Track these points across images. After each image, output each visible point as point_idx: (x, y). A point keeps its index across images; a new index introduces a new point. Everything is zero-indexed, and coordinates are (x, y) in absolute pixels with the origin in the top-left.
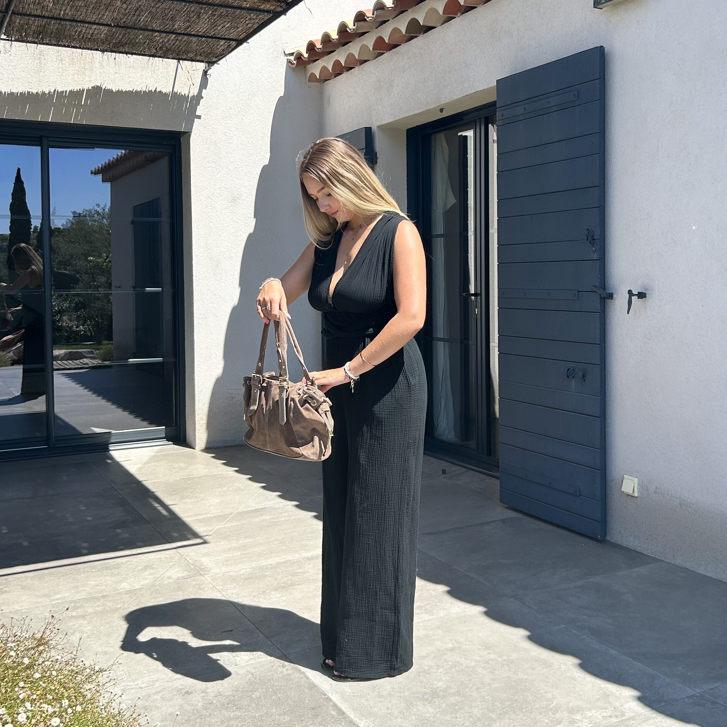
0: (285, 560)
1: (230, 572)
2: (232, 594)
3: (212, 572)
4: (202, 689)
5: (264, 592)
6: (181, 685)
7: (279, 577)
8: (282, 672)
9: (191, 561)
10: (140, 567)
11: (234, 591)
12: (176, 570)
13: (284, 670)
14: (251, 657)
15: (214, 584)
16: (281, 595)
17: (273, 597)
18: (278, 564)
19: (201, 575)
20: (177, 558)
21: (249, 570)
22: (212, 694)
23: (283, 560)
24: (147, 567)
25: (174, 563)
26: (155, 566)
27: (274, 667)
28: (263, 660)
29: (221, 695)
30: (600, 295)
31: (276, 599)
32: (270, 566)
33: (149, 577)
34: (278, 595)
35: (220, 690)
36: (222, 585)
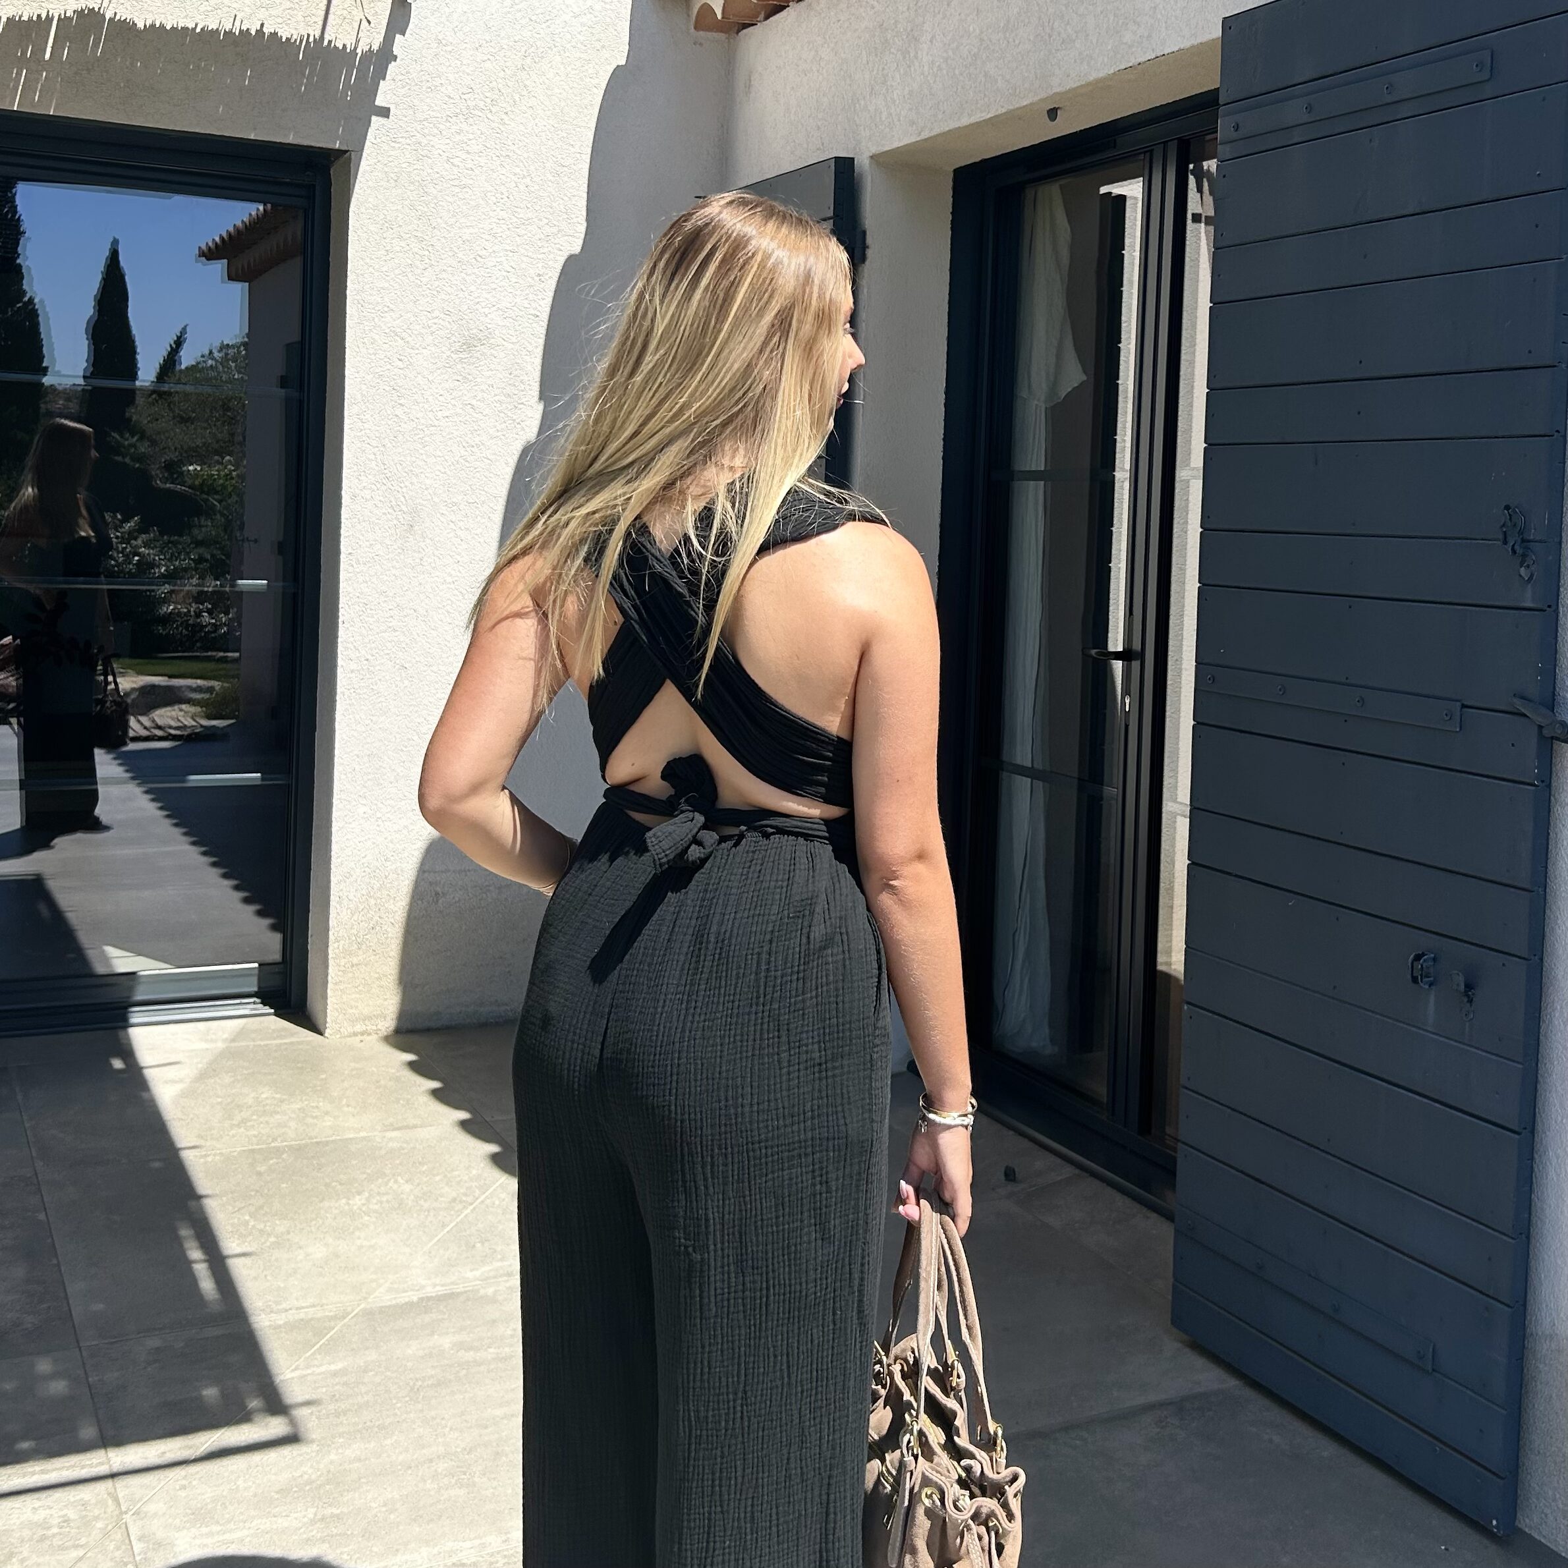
30: (1540, 727)
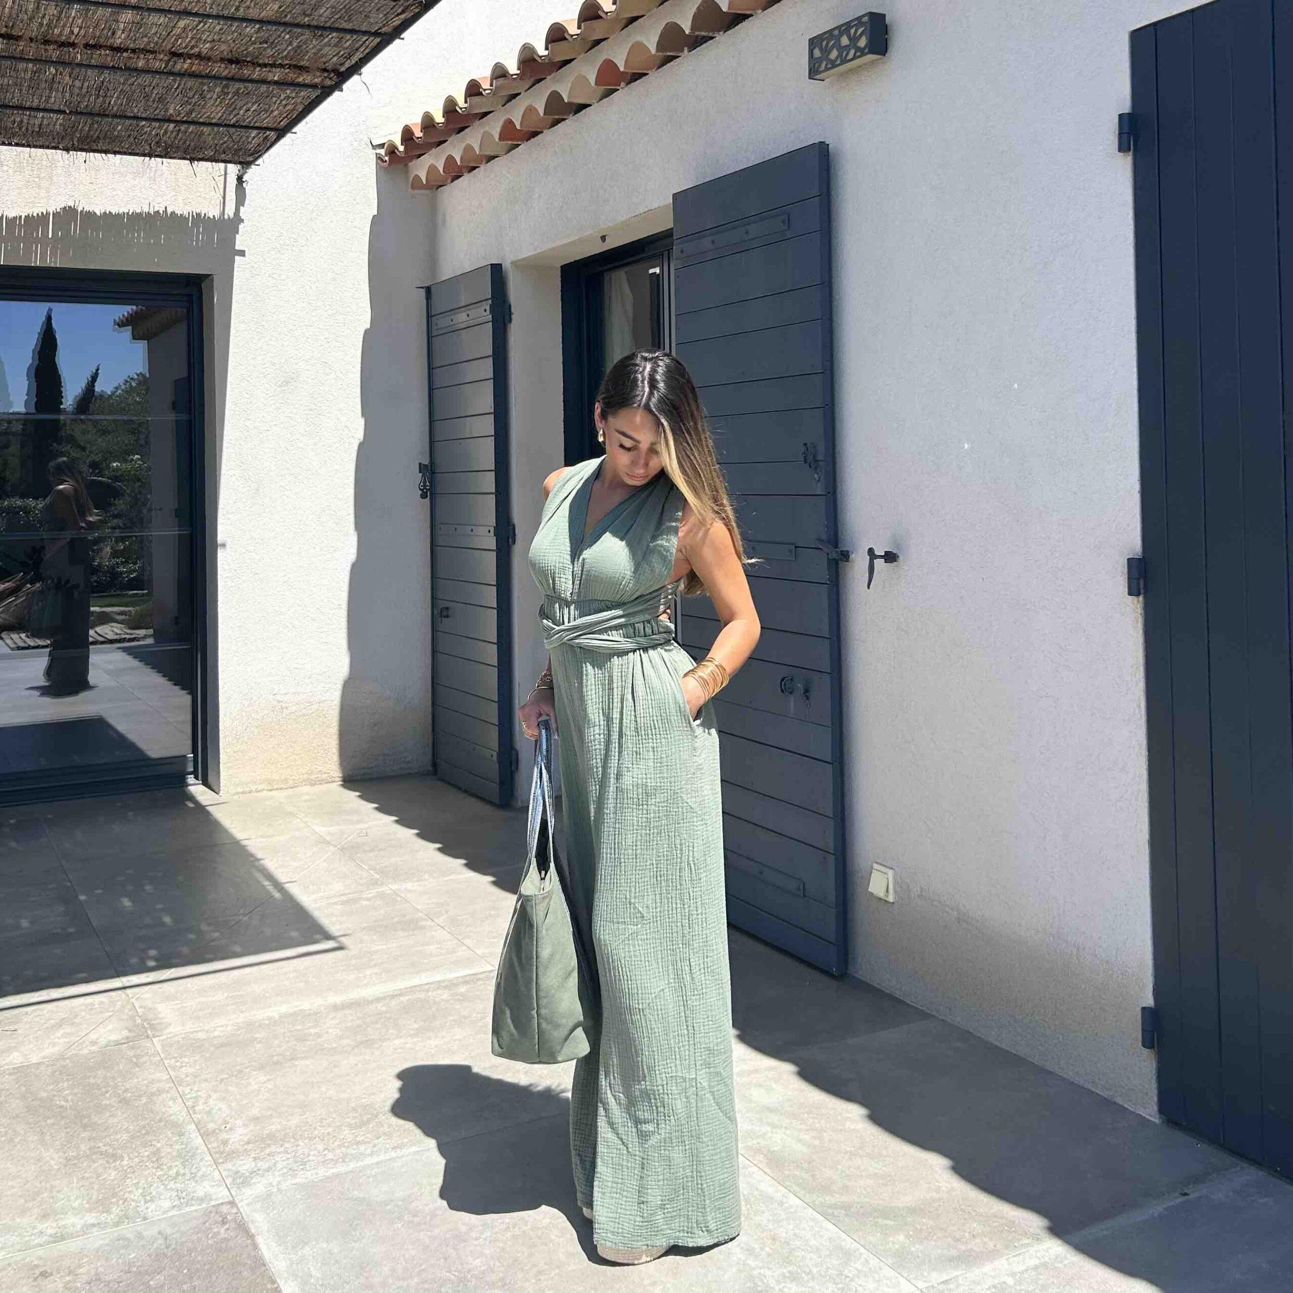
0: (296, 1009)
1: (197, 1032)
2: (187, 1076)
3: (168, 1031)
4: (72, 1268)
5: (240, 1072)
6: (41, 1258)
7: (276, 1042)
8: (218, 1233)
9: (139, 1011)
10: (53, 1022)
11: (191, 1070)
12: (110, 1027)
13: (222, 1230)
14: (174, 1204)
15: (162, 1056)
16: (268, 1077)
17: (253, 1083)
18: (282, 1017)
19: (148, 1037)
20: (120, 1003)
21: (229, 1028)
22: (85, 1278)
23: (291, 1011)
24: (63, 1021)
25: (111, 1013)
26: (78, 1020)
27: (207, 1224)
28: (193, 1208)
29: (99, 1279)
31: (256, 1087)
32: (267, 1022)
33: (61, 1041)
34: (263, 1078)
35: (101, 1269)
36: (175, 1058)
